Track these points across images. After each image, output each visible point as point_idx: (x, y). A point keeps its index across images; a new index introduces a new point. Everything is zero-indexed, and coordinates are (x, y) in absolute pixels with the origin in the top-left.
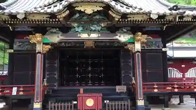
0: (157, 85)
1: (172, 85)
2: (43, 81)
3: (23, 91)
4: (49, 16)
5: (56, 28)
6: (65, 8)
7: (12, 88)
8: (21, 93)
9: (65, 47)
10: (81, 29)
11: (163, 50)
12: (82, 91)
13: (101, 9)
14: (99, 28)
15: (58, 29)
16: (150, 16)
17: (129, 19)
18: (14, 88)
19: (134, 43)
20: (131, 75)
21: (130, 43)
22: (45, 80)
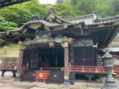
4: (19, 32)
5: (28, 38)
10: (39, 37)
11: (94, 46)
13: (41, 26)
14: (47, 36)
16: (63, 27)
17: (54, 30)
19: (64, 43)
21: (62, 43)
22: (28, 63)
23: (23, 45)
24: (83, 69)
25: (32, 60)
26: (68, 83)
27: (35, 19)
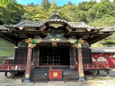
0: (89, 65)
1: (95, 65)
2: (31, 63)
3: (21, 68)
4: (36, 29)
5: (39, 36)
6: (44, 24)
7: (15, 66)
8: (20, 69)
9: (43, 46)
11: (90, 48)
12: (51, 68)
13: (63, 26)
14: (60, 36)
15: (40, 36)
16: (87, 30)
17: (76, 31)
18: (16, 66)
19: (78, 44)
20: (75, 60)
21: (76, 44)
23: (32, 43)
24: (88, 66)
25: (34, 59)
26: (84, 79)
27: (56, 17)
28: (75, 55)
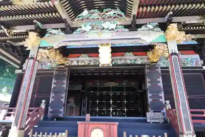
10: (89, 28)
11: (204, 67)
12: (88, 118)
15: (60, 30)
19: (166, 43)
20: (163, 100)
22: (43, 101)
23: (39, 48)
25: (52, 95)
28: (161, 84)
